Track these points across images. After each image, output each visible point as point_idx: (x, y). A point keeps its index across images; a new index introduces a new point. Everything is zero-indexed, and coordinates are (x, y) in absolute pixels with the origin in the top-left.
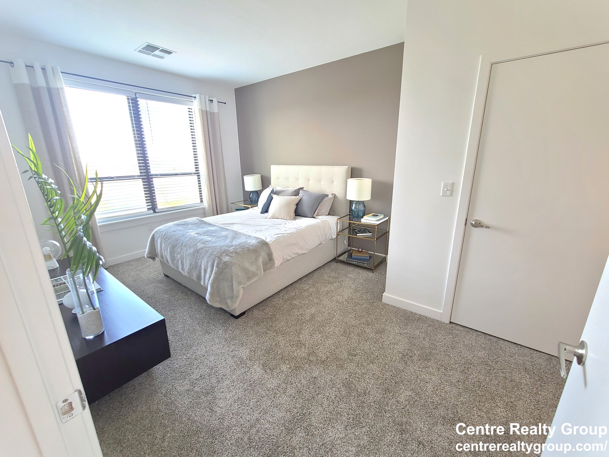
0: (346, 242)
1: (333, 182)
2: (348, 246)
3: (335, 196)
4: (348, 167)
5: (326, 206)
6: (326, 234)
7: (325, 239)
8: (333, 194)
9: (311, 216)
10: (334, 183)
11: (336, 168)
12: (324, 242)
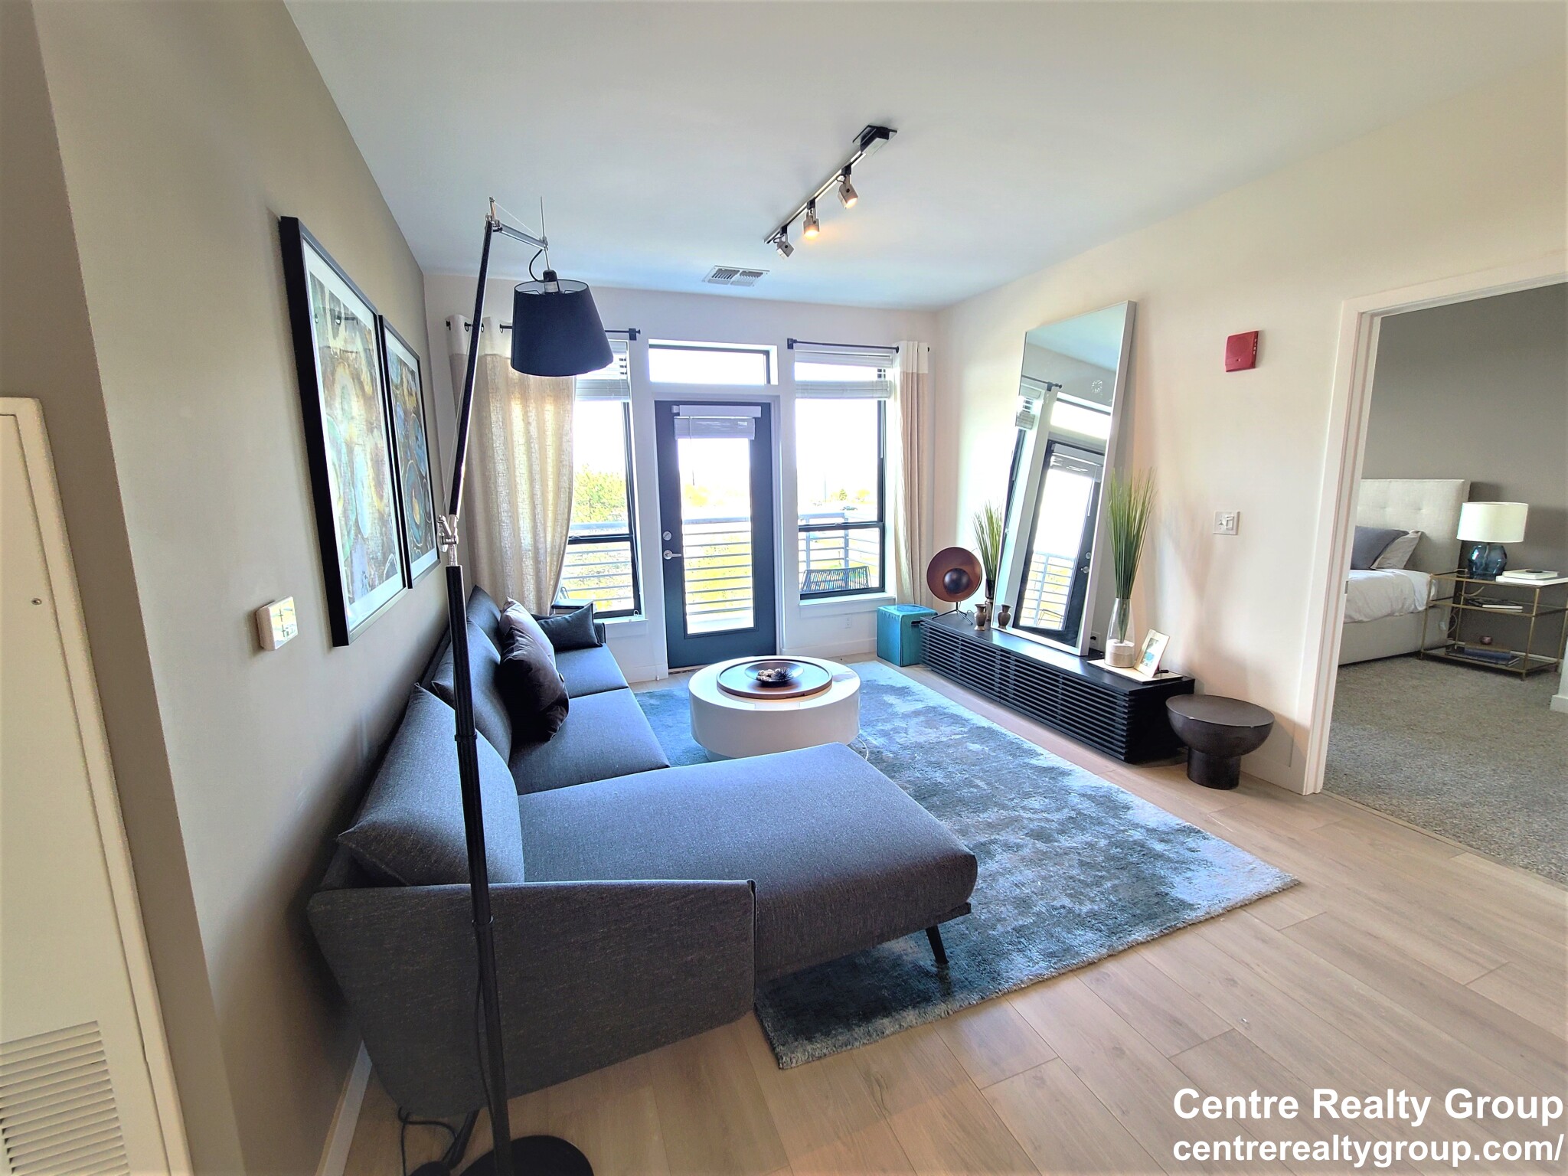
0: (1445, 626)
1: (1420, 509)
2: (1449, 636)
3: (1422, 537)
4: (1464, 482)
5: (1401, 551)
6: (1405, 598)
7: (1400, 606)
8: (1418, 532)
9: (1365, 567)
10: (1424, 511)
11: (1431, 485)
12: (1397, 614)
